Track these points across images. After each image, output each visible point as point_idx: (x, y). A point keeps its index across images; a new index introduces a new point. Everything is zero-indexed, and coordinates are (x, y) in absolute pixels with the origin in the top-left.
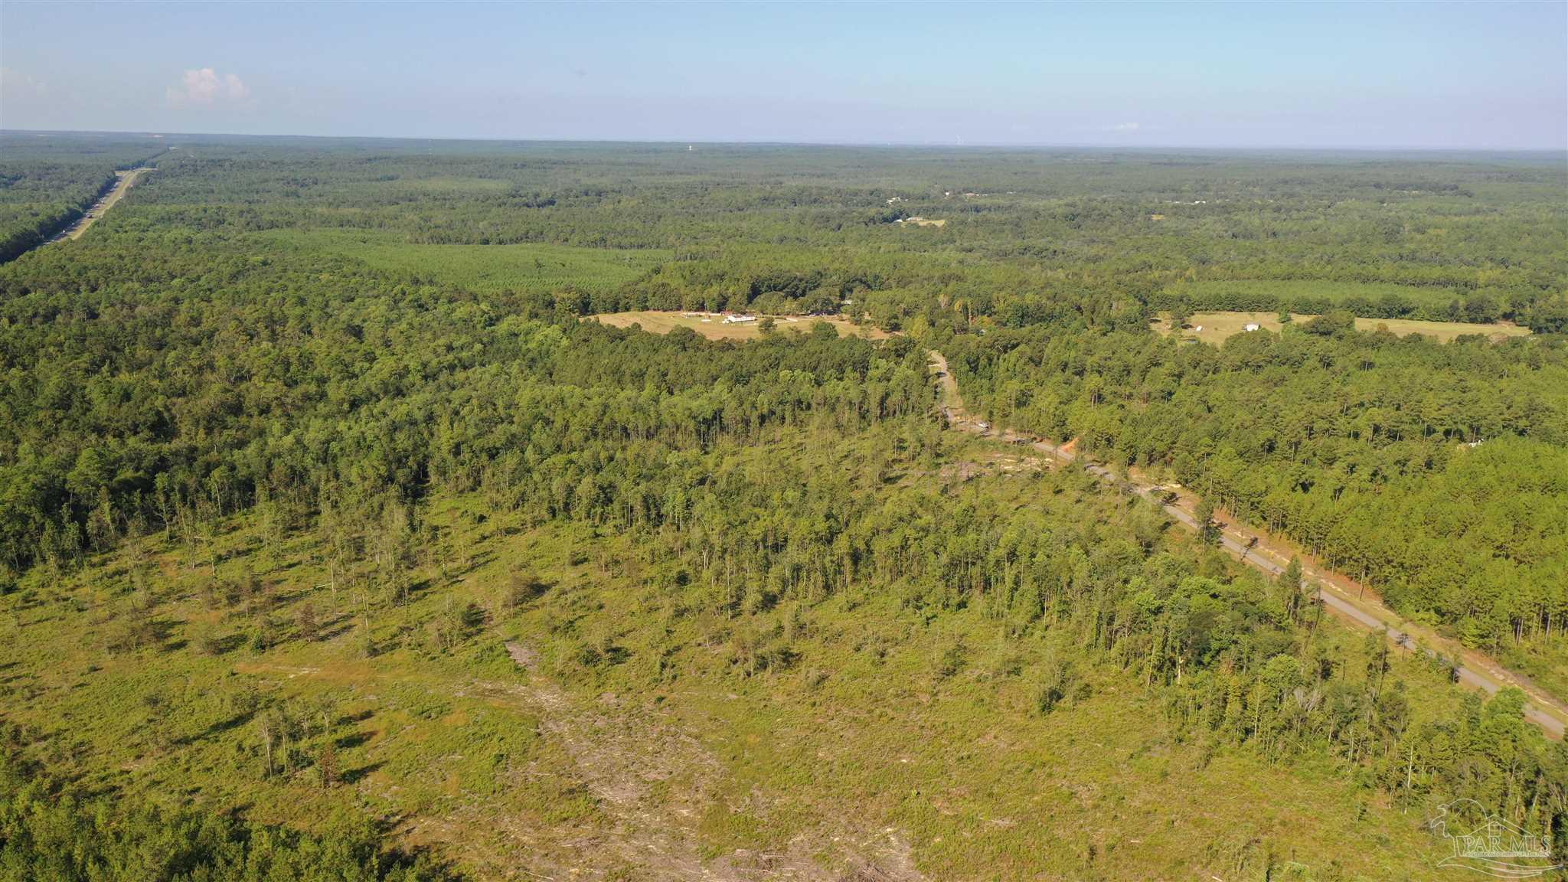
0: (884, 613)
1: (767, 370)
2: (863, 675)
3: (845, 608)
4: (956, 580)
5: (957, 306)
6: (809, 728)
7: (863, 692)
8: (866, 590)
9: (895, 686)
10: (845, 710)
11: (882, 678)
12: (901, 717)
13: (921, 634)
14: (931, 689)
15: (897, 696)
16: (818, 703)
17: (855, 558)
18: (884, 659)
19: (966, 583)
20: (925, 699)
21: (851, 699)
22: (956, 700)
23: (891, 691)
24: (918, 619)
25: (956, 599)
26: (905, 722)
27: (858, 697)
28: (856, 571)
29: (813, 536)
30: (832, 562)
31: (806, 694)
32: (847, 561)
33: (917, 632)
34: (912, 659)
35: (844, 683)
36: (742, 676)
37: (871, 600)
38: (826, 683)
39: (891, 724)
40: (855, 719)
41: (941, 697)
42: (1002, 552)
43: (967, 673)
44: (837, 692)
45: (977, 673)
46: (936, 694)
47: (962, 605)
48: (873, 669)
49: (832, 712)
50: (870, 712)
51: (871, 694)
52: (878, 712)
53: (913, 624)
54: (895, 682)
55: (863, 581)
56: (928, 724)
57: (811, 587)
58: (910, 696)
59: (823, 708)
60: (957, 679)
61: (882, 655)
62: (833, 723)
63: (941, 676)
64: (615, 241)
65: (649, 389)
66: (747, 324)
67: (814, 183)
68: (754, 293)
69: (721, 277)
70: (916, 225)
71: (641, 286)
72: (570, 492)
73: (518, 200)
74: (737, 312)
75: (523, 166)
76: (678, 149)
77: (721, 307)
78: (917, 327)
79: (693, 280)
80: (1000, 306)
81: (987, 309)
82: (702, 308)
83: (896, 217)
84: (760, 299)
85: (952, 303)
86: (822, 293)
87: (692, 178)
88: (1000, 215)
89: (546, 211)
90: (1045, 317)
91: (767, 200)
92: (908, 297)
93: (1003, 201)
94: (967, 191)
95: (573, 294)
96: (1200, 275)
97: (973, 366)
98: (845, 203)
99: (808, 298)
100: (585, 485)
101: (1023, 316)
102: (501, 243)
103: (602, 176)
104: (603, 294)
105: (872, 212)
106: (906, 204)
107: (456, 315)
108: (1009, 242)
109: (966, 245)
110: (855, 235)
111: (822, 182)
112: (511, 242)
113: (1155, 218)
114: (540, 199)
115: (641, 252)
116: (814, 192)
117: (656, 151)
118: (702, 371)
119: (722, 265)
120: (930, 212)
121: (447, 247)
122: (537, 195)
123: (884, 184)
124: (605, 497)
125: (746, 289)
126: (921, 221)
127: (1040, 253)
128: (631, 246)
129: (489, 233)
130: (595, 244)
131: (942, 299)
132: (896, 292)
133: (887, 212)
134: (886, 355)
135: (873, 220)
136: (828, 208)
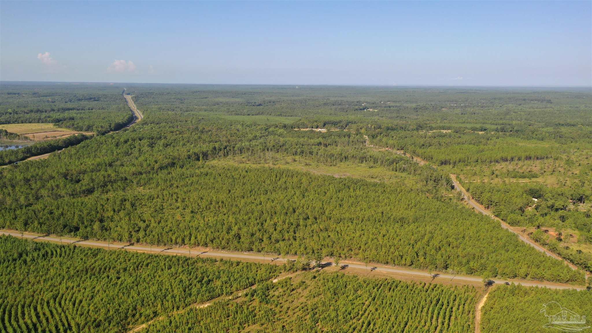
1: (329, 136)
5: (373, 127)
28: (345, 159)
64: (285, 115)
65: (306, 138)
66: (324, 130)
67: (340, 99)
68: (324, 125)
69: (316, 121)
70: (369, 111)
71: (298, 123)
72: (296, 152)
73: (251, 104)
74: (321, 128)
75: (245, 94)
76: (292, 88)
77: (317, 127)
78: (363, 131)
79: (309, 122)
80: (383, 127)
81: (380, 127)
82: (313, 128)
83: (364, 109)
84: (326, 126)
85: (371, 126)
86: (341, 124)
87: (300, 98)
88: (395, 108)
89: (261, 107)
90: (393, 129)
91: (325, 104)
92: (361, 125)
93: (398, 104)
94: (388, 101)
95: (282, 125)
96: (441, 122)
97: (373, 137)
98: (349, 105)
99: (338, 126)
100: (299, 150)
101: (388, 129)
102: (253, 115)
103: (271, 97)
104: (289, 125)
105: (357, 107)
106: (368, 105)
107: (258, 128)
108: (394, 115)
109: (382, 116)
110: (351, 113)
111: (342, 99)
112: (255, 115)
113: (443, 109)
114: (257, 104)
115: (292, 117)
116: (340, 102)
117: (285, 89)
118: (316, 136)
119: (316, 119)
120: (375, 108)
121: (239, 116)
122: (255, 103)
123: (362, 99)
124: (302, 152)
125: (322, 124)
126: (371, 110)
127: (401, 117)
128: (289, 116)
129: (249, 113)
130: (279, 115)
131: (369, 125)
132: (359, 124)
133: (361, 107)
134: (354, 134)
135: (357, 109)
136: (344, 106)
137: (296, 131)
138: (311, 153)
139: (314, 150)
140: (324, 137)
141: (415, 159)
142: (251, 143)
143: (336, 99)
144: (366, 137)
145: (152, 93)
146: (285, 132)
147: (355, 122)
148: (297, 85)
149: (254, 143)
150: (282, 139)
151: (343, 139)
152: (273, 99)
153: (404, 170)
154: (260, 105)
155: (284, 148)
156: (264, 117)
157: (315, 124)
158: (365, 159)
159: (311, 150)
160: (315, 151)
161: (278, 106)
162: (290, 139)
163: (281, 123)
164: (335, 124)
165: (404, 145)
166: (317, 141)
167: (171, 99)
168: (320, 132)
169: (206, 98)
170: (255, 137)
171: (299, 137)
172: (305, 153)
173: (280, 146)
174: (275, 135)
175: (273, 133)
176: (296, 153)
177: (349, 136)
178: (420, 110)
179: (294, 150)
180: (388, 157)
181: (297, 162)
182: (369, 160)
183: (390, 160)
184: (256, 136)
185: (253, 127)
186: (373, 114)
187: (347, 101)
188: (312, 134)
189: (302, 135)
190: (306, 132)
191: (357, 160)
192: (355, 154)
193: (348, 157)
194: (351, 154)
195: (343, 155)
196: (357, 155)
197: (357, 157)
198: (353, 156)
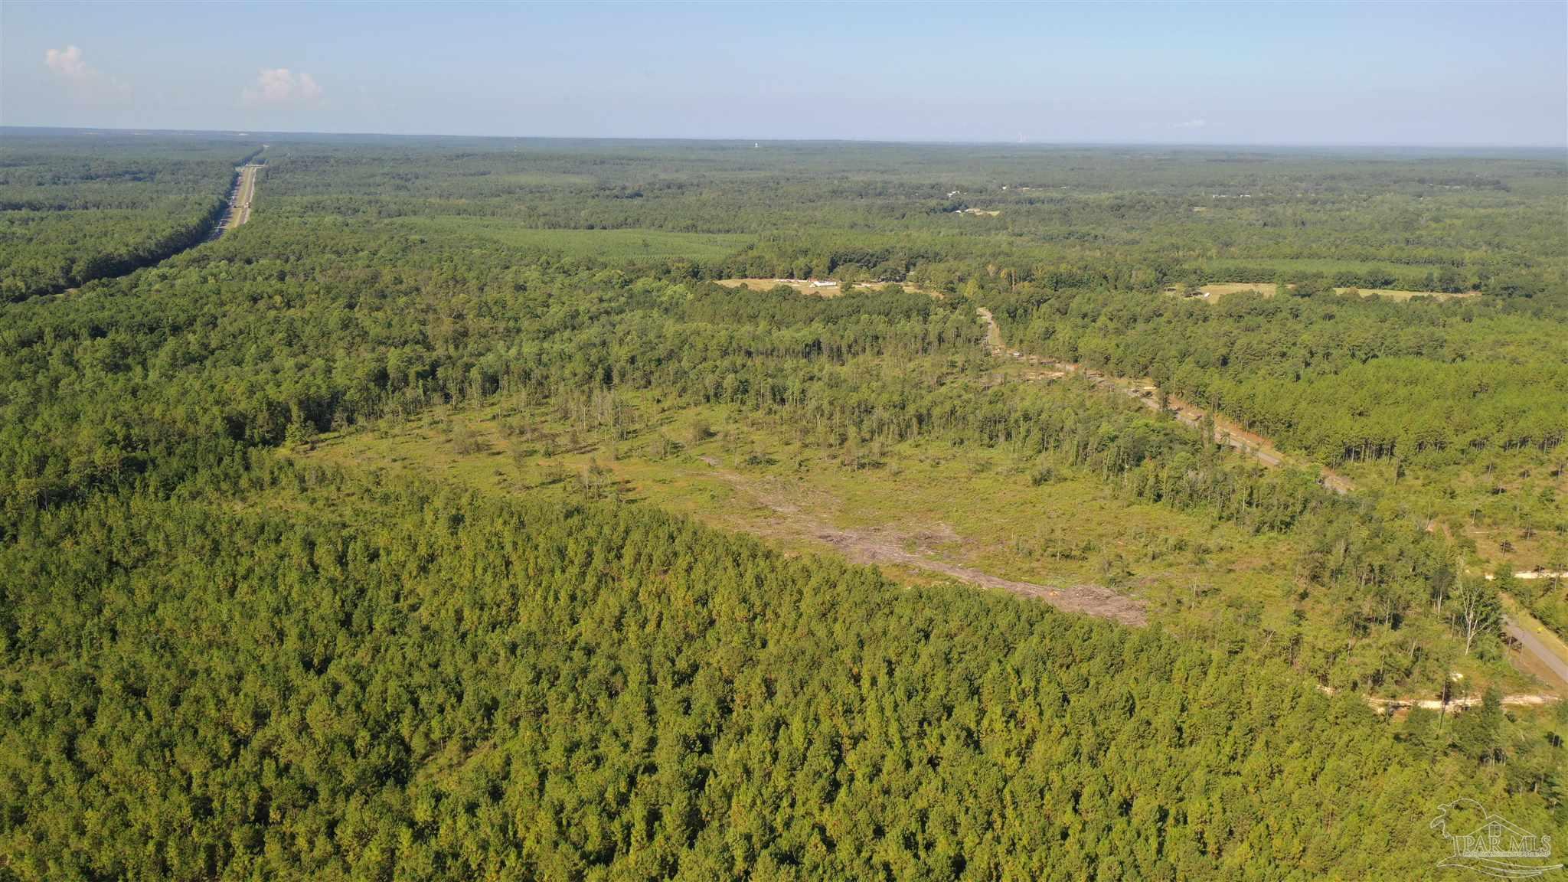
1: (851, 315)
4: (987, 431)
5: (1003, 274)
8: (927, 438)
17: (920, 420)
28: (920, 428)
30: (904, 419)
32: (914, 420)
36: (849, 471)
47: (991, 446)
55: (926, 433)
57: (890, 435)
60: (984, 474)
63: (974, 472)
64: (705, 227)
65: (763, 325)
66: (830, 288)
67: (879, 178)
68: (833, 266)
69: (805, 253)
70: (973, 215)
71: (740, 259)
72: (718, 385)
73: (608, 192)
74: (821, 279)
75: (602, 162)
76: (746, 146)
77: (807, 275)
78: (969, 289)
79: (782, 254)
80: (1038, 274)
81: (1028, 276)
82: (791, 276)
83: (955, 209)
84: (839, 269)
85: (998, 272)
86: (891, 264)
87: (762, 174)
88: (1052, 206)
89: (637, 201)
90: (1076, 283)
91: (835, 193)
92: (962, 267)
93: (1056, 195)
94: (1023, 185)
95: (686, 265)
96: (1220, 255)
97: (1012, 314)
98: (908, 195)
99: (879, 268)
100: (730, 380)
101: (1057, 282)
102: (604, 228)
103: (677, 171)
104: (710, 265)
105: (933, 203)
106: (965, 197)
107: (597, 279)
108: (1057, 228)
109: (1017, 231)
110: (917, 222)
111: (886, 177)
112: (613, 227)
113: (1196, 209)
114: (628, 192)
115: (729, 237)
116: (879, 185)
117: (723, 149)
118: (801, 314)
119: (804, 244)
120: (987, 204)
121: (560, 231)
122: (624, 188)
123: (944, 178)
124: (743, 388)
125: (826, 261)
126: (977, 211)
127: (1082, 237)
128: (719, 231)
129: (592, 221)
130: (687, 229)
131: (991, 269)
132: (952, 263)
133: (947, 204)
134: (944, 306)
135: (934, 210)
136: (892, 200)
137: (729, 292)
138: (779, 395)
139: (789, 383)
140: (832, 320)
141: (1218, 430)
142: (546, 345)
143: (865, 179)
144: (986, 316)
145: (326, 160)
146: (690, 296)
147: (937, 254)
148: (757, 141)
149: (557, 347)
150: (671, 327)
151: (903, 326)
152: (683, 177)
153: (1194, 497)
154: (638, 195)
155: (672, 366)
156: (632, 236)
157: (801, 262)
158: (1001, 426)
159: (779, 381)
160: (794, 385)
161: (690, 198)
162: (702, 325)
163: (681, 260)
164: (869, 262)
165: (1149, 356)
166: (806, 334)
167: (373, 176)
168: (817, 298)
169: (483, 174)
170: (573, 317)
171: (737, 317)
172: (752, 392)
173: (659, 361)
174: (652, 307)
175: (647, 300)
176: (714, 396)
177: (925, 315)
178: (1132, 212)
179: (710, 380)
180: (1106, 428)
181: (717, 443)
182: (1023, 433)
183: (1120, 441)
184: (576, 314)
185: (584, 274)
186: (985, 226)
187: (902, 185)
188: (786, 306)
189: (749, 310)
190: (764, 297)
191: (968, 433)
192: (960, 404)
193: (929, 415)
194: (942, 403)
195: (911, 409)
196: (969, 409)
197: (971, 418)
198: (953, 412)
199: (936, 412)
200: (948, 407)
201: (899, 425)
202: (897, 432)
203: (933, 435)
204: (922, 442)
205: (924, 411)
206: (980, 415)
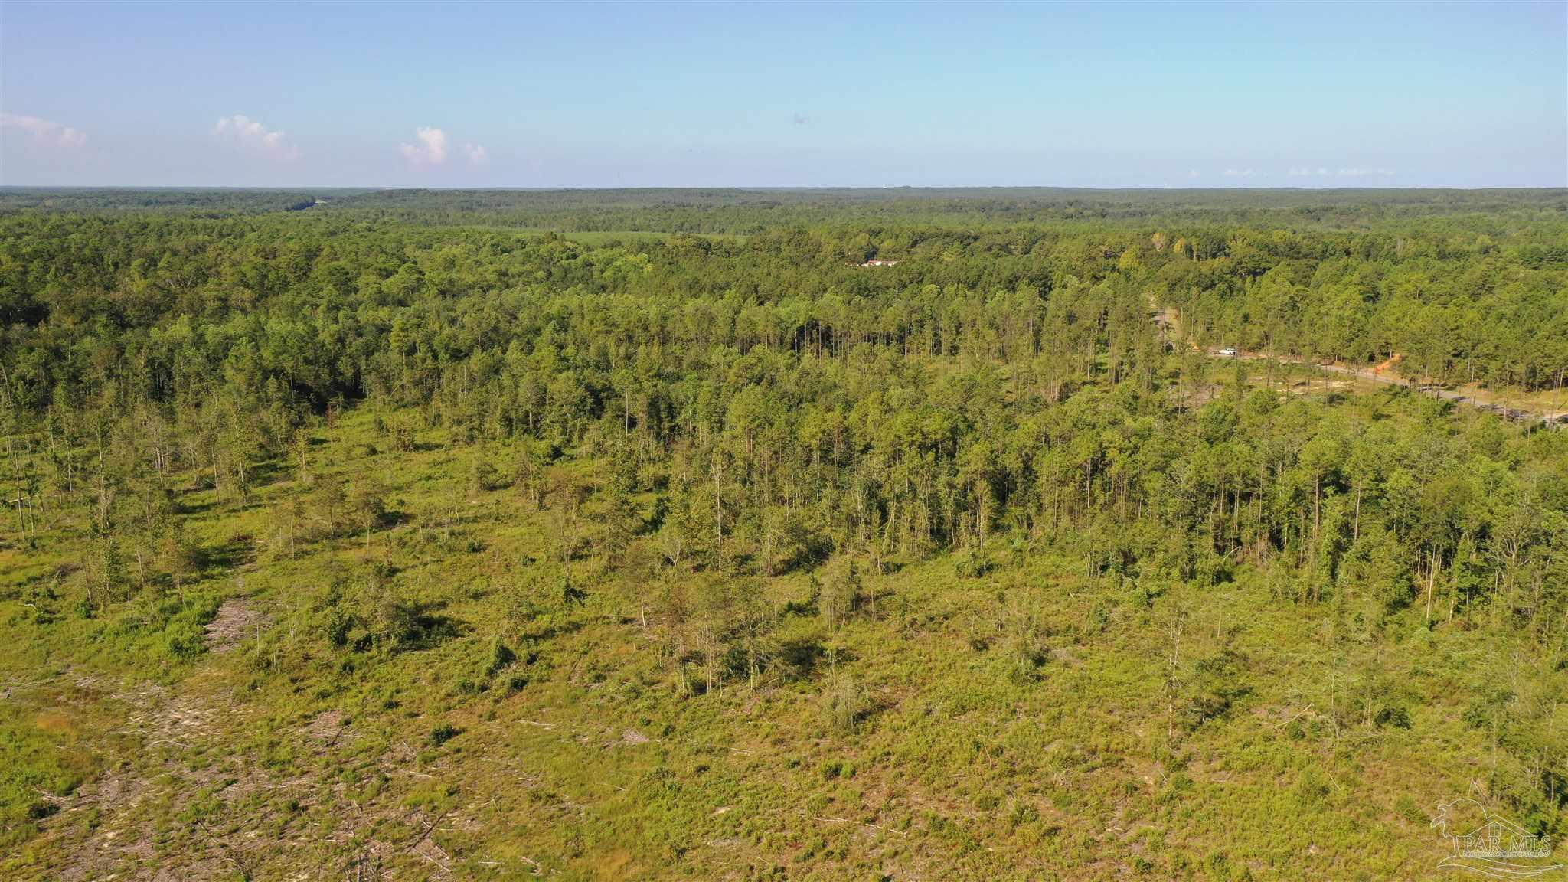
0: (1052, 582)
1: (905, 287)
2: (984, 703)
3: (969, 569)
4: (1209, 525)
5: (1178, 247)
6: (795, 843)
7: (978, 746)
8: (1018, 542)
9: (1065, 735)
10: (917, 795)
11: (1034, 713)
12: (1082, 825)
13: (1136, 621)
14: (1165, 749)
15: (1070, 762)
16: (846, 770)
17: (1002, 488)
18: (1042, 670)
19: (1230, 534)
20: (1149, 775)
21: (942, 762)
22: (1245, 784)
23: (1052, 748)
24: (1127, 595)
25: (1210, 561)
26: (1091, 844)
27: (960, 757)
28: (1001, 511)
29: (918, 438)
30: (951, 486)
31: (825, 744)
32: (983, 488)
33: (1126, 618)
34: (1113, 674)
35: (931, 719)
36: (682, 689)
37: (1028, 559)
38: (886, 719)
39: (1047, 849)
40: (938, 824)
41: (1196, 771)
42: (1304, 476)
43: (1261, 713)
44: (911, 742)
45: (1289, 715)
46: (1182, 766)
47: (1223, 576)
48: (1014, 692)
49: (876, 800)
50: (989, 804)
51: (998, 752)
52: (1011, 805)
53: (1116, 604)
54: (1068, 724)
55: (1015, 529)
56: (1166, 857)
57: (904, 532)
58: (1111, 764)
59: (857, 785)
60: (1237, 728)
61: (1040, 661)
62: (873, 833)
63: (1194, 719)
191: (1146, 530)
192: (1119, 441)
193: (1028, 470)
194: (1066, 439)
195: (974, 456)
196: (1148, 455)
197: (1155, 482)
198: (1098, 465)
199: (1049, 464)
200: (1083, 450)
201: (934, 502)
202: (923, 522)
203: (1038, 533)
204: (1001, 556)
205: (1014, 464)
206: (1186, 474)
